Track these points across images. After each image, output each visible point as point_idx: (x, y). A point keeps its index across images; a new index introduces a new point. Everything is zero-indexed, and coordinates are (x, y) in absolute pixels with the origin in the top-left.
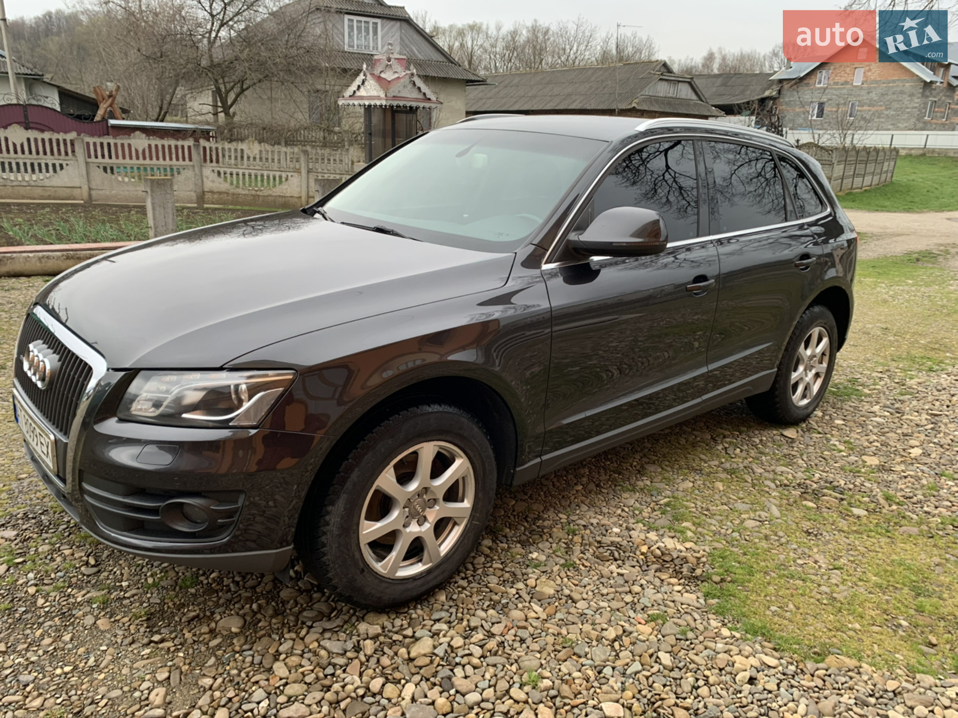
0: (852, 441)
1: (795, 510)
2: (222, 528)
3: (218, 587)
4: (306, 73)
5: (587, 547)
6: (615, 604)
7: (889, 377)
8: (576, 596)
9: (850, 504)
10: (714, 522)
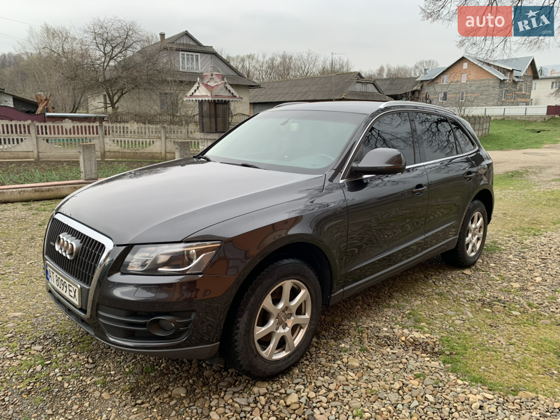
0: (502, 275)
1: (481, 314)
2: (182, 332)
3: (167, 372)
4: (159, 84)
5: (371, 339)
6: (395, 370)
7: (514, 239)
8: (372, 366)
9: (510, 309)
10: (438, 322)
